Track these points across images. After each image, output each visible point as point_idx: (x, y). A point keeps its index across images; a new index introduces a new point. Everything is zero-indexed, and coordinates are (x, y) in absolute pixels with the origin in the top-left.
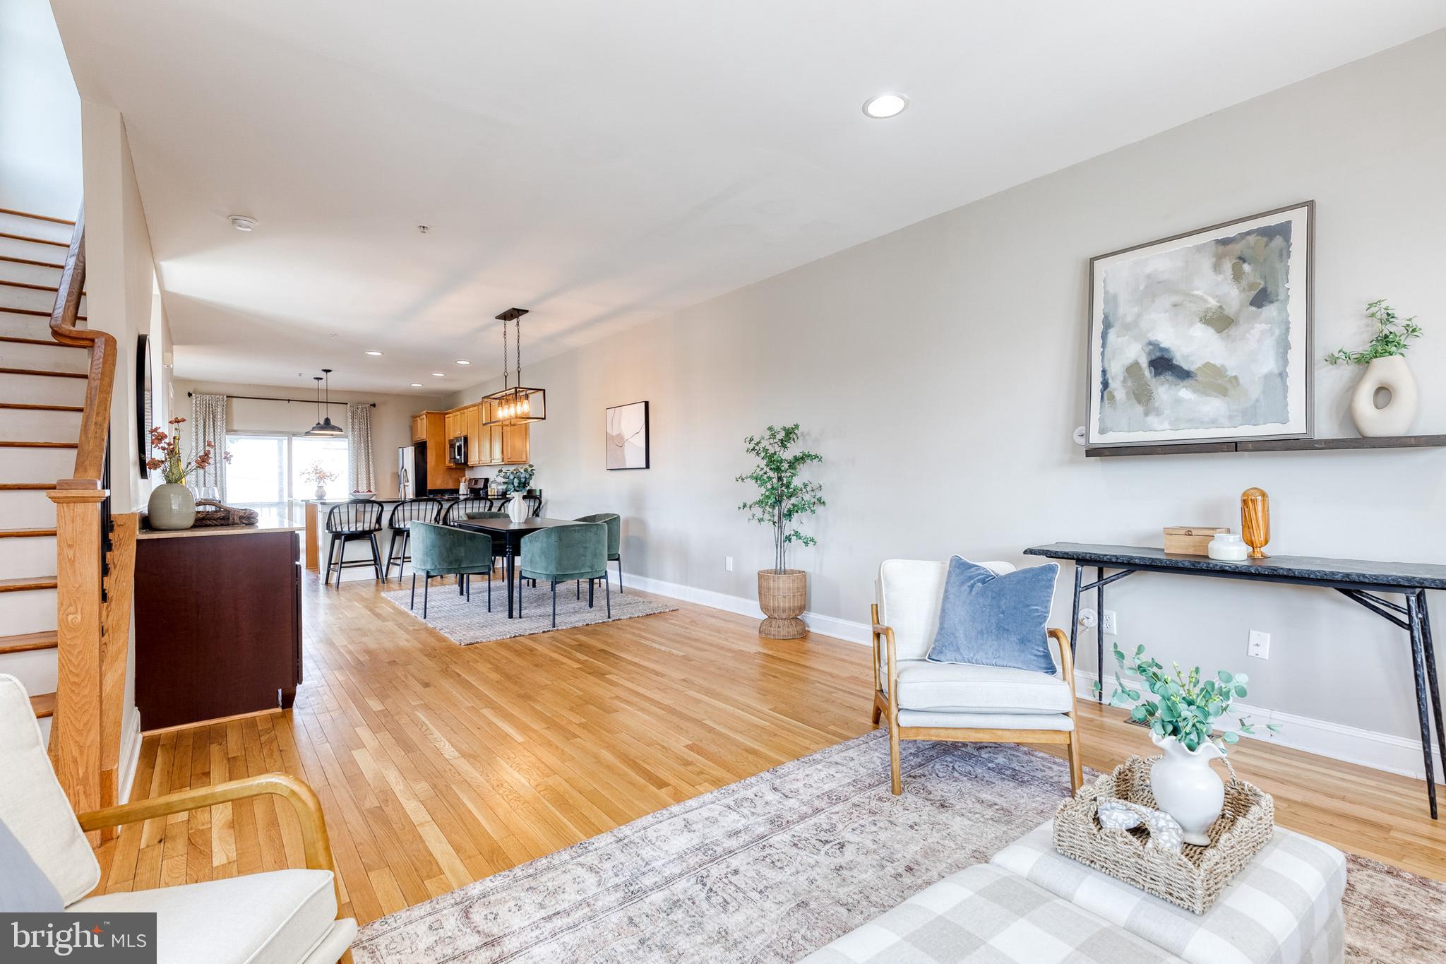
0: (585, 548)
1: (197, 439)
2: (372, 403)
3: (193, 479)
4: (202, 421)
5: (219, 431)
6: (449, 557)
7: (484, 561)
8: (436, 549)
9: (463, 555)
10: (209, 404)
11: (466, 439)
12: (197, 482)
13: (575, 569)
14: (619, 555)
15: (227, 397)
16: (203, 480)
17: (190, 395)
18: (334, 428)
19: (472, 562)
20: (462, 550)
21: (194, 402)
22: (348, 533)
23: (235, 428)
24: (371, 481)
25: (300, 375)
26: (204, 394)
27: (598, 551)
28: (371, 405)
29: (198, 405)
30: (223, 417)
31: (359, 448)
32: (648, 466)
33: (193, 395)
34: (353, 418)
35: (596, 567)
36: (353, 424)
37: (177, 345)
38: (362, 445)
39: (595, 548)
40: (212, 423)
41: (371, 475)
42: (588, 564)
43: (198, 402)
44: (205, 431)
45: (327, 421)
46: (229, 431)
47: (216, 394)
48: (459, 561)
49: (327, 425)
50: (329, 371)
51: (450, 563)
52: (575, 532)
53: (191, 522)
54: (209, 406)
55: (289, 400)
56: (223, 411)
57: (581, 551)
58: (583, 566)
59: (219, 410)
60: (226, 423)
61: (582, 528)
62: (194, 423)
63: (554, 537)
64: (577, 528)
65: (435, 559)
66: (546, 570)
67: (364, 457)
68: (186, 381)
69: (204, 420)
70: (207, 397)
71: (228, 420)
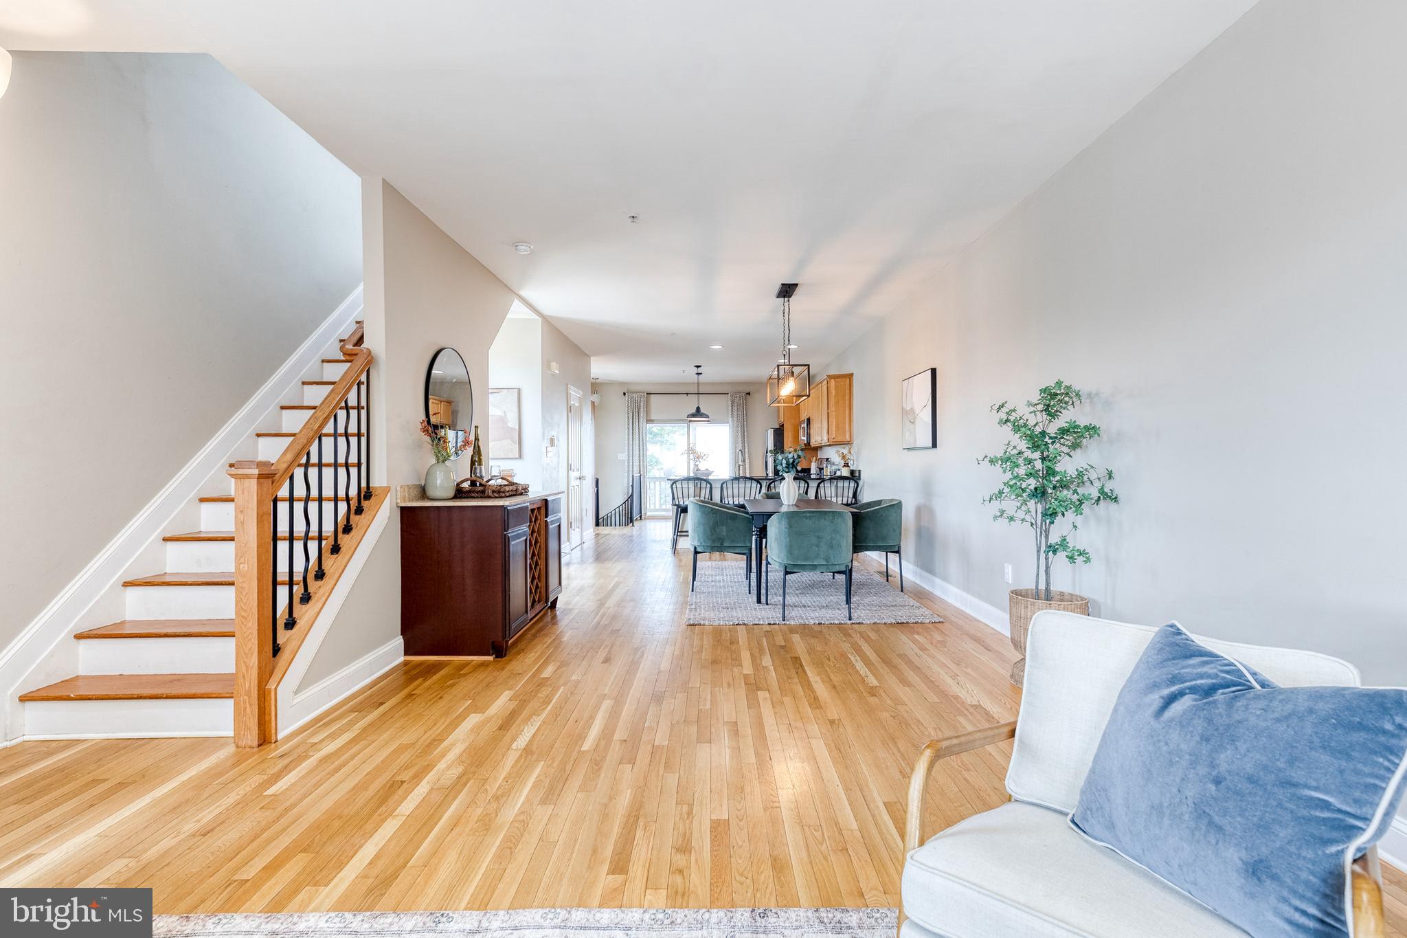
0: (819, 537)
1: (629, 428)
2: (748, 392)
4: (631, 413)
5: (642, 420)
6: (712, 535)
7: (745, 542)
8: (701, 526)
9: (725, 534)
10: (636, 400)
11: (809, 420)
13: (807, 559)
14: (899, 547)
15: (647, 394)
16: (632, 459)
17: (624, 394)
18: (702, 415)
19: (733, 541)
20: (724, 528)
22: (683, 506)
23: (652, 419)
24: (746, 460)
25: (684, 372)
26: (633, 393)
27: (834, 542)
28: (747, 394)
29: (630, 402)
30: (644, 409)
31: (737, 432)
32: (934, 445)
33: (627, 394)
34: (732, 406)
35: (832, 560)
36: (732, 411)
37: (592, 356)
38: (740, 429)
39: (831, 538)
40: (637, 415)
41: (746, 455)
42: (822, 556)
43: (629, 399)
44: (633, 421)
45: (698, 409)
46: (649, 421)
47: (640, 393)
48: (721, 540)
49: (698, 413)
50: (700, 366)
51: (714, 541)
52: (807, 518)
53: (452, 494)
54: (636, 402)
55: (687, 394)
56: (644, 406)
57: (814, 540)
58: (817, 556)
59: (642, 404)
60: (646, 414)
61: (815, 514)
62: (627, 415)
63: (784, 523)
64: (808, 515)
65: (700, 535)
66: (779, 558)
67: (740, 440)
68: (622, 384)
69: (633, 413)
70: (634, 395)
71: (647, 412)
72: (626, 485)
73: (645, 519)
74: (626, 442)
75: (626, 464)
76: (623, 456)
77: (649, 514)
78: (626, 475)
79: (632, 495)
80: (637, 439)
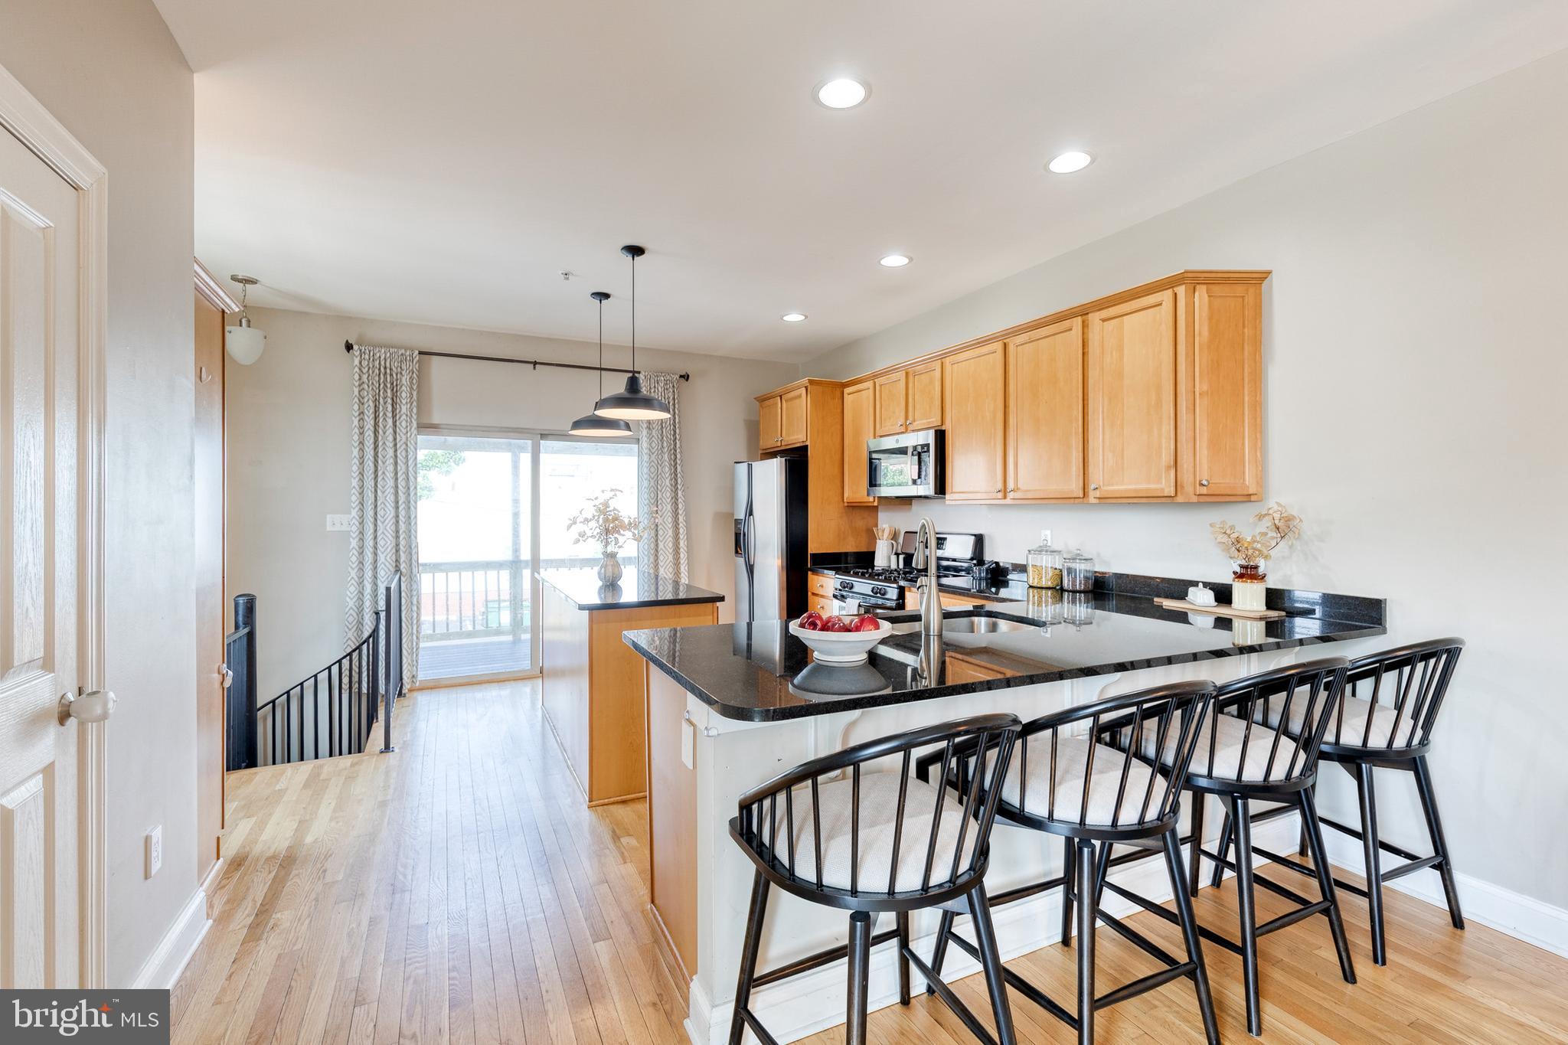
1: (362, 443)
2: (683, 373)
3: (354, 528)
4: (371, 403)
5: (404, 424)
10: (385, 368)
12: (361, 533)
15: (421, 353)
16: (372, 531)
17: (349, 347)
21: (357, 362)
23: (436, 420)
24: (681, 531)
26: (375, 346)
28: (681, 376)
29: (365, 370)
30: (411, 394)
31: (660, 464)
33: (356, 347)
38: (666, 455)
40: (390, 408)
41: (681, 519)
43: (364, 363)
44: (376, 425)
45: (633, 383)
46: (427, 427)
47: (399, 348)
54: (385, 371)
55: (535, 363)
56: (411, 383)
59: (405, 380)
60: (418, 407)
62: (356, 407)
67: (668, 482)
68: (342, 318)
69: (376, 401)
70: (382, 353)
71: (422, 403)
72: (351, 603)
73: (410, 690)
74: (355, 482)
75: (354, 543)
76: (342, 522)
77: (422, 676)
78: (353, 573)
79: (374, 633)
80: (390, 475)
